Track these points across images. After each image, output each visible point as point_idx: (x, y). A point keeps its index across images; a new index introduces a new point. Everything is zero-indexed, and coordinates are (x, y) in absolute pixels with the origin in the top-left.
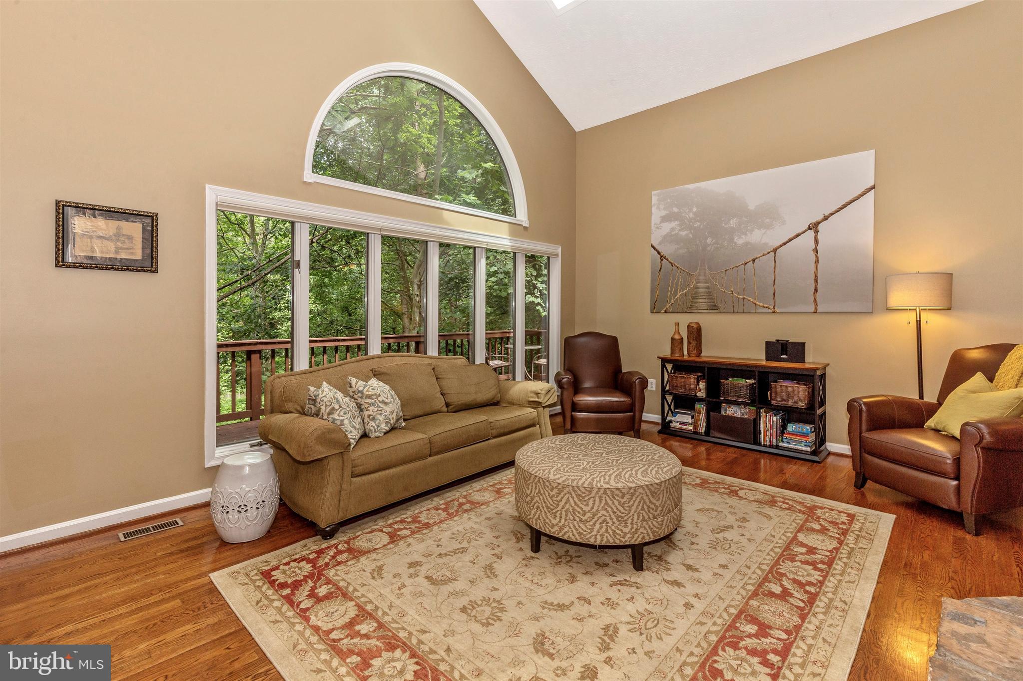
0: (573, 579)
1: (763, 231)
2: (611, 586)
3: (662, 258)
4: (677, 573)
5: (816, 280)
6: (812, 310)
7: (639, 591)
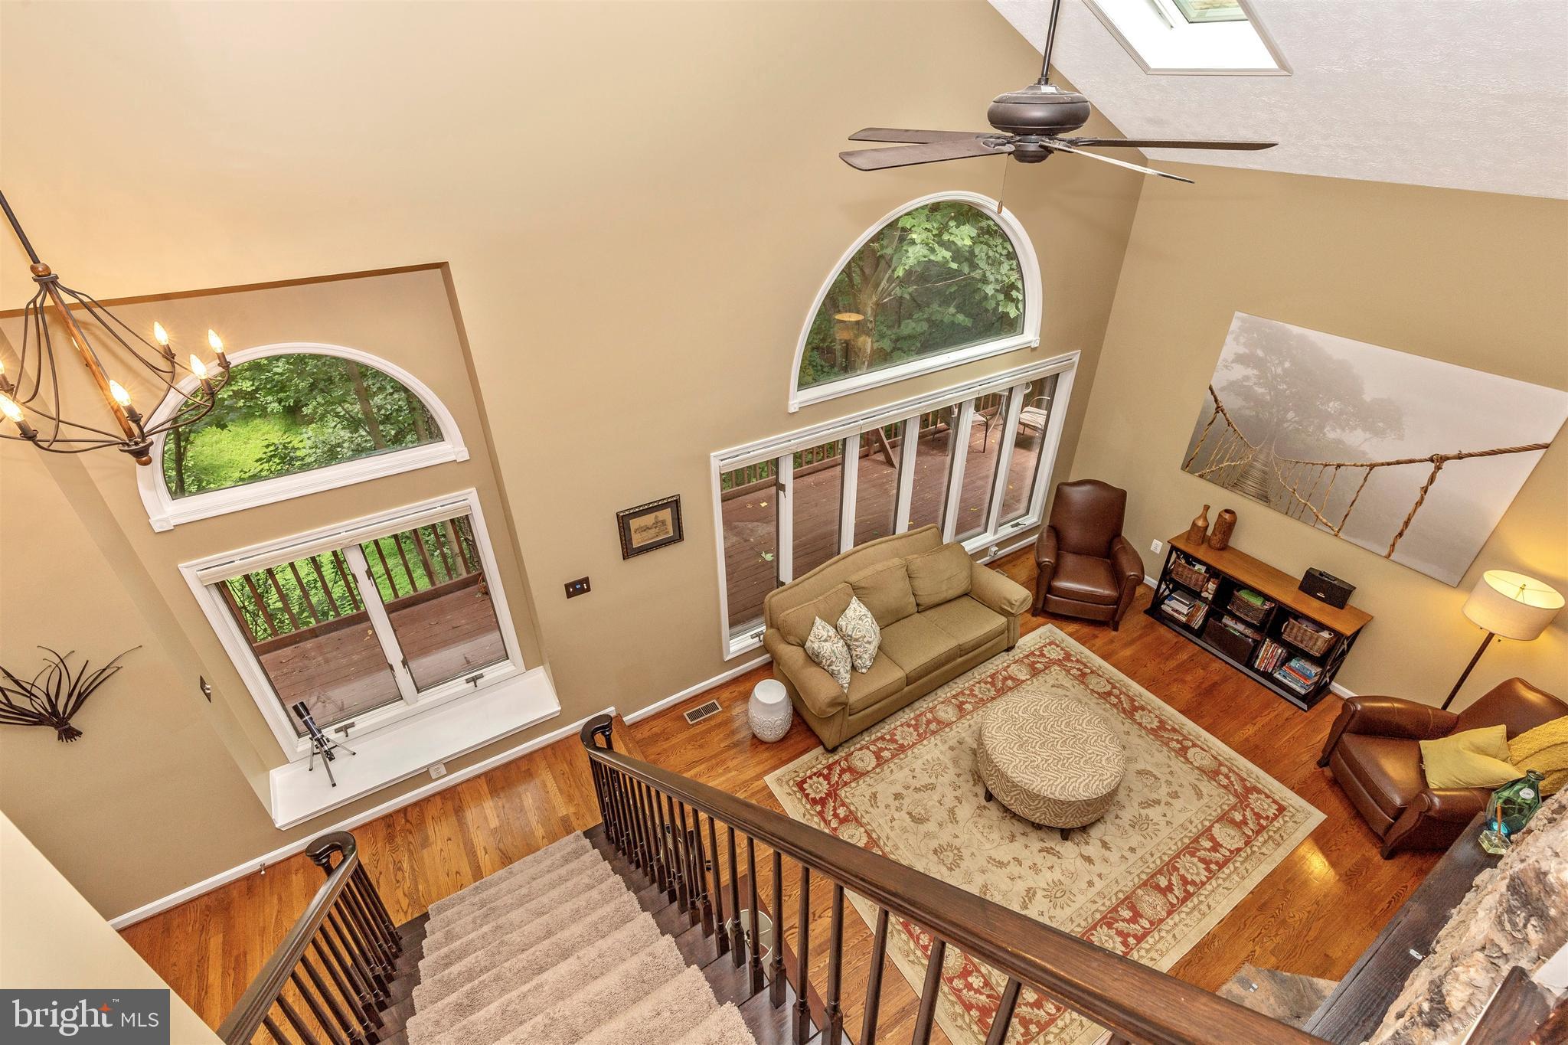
0: (1012, 838)
1: (1368, 435)
2: (1040, 851)
3: (1219, 409)
4: (1093, 849)
5: (1407, 524)
6: (1385, 553)
7: (1059, 861)
